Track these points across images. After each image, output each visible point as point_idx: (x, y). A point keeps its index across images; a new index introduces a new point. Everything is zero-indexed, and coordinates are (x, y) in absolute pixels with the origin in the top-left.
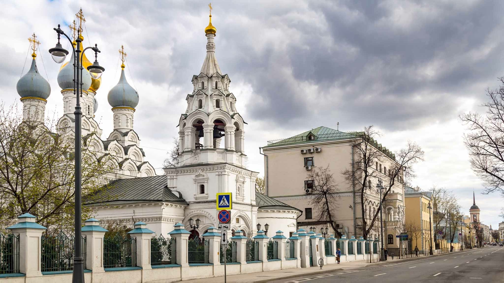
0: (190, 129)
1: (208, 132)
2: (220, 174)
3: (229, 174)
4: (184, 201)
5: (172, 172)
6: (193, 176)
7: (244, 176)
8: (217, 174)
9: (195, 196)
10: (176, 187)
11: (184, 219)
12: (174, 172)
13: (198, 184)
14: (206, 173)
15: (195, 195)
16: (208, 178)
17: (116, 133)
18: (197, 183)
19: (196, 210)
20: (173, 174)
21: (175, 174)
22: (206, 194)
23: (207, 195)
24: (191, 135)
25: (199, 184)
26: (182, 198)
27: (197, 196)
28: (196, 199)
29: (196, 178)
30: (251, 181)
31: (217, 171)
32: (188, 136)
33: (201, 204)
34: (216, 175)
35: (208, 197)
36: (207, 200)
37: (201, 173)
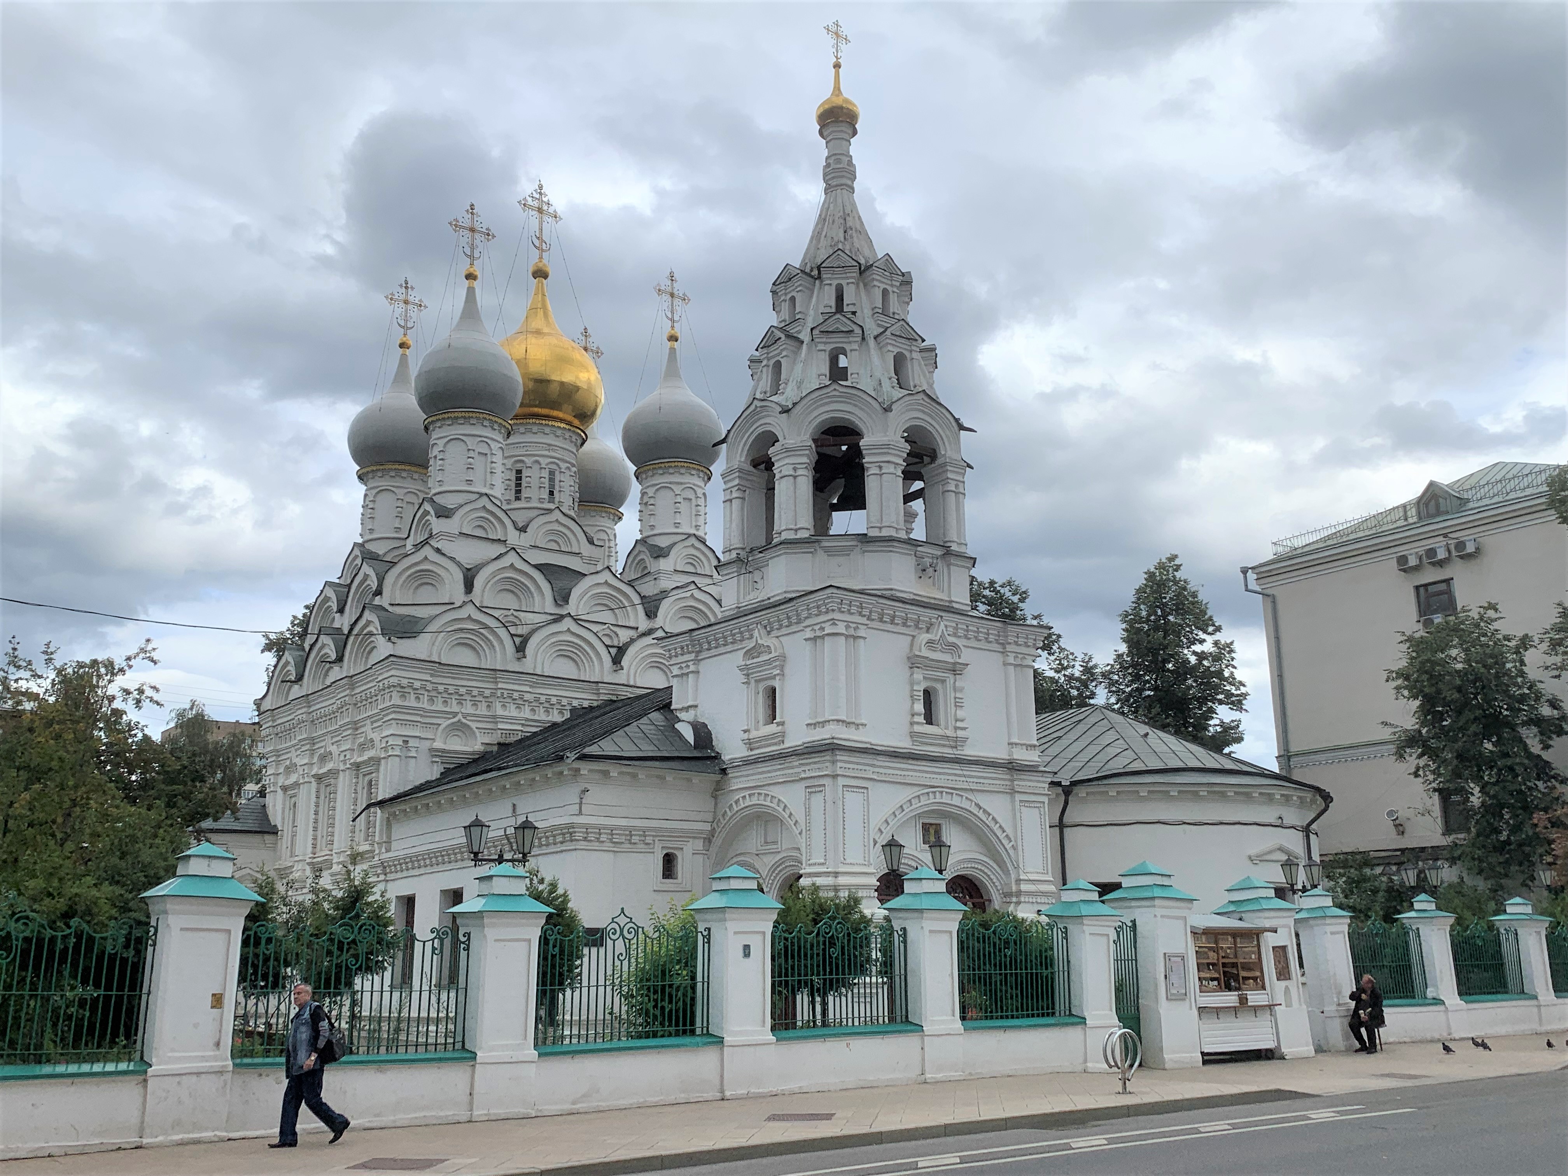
0: (734, 479)
1: (787, 473)
2: (818, 633)
3: (862, 632)
4: (715, 758)
5: (682, 648)
6: (738, 658)
7: (951, 639)
8: (809, 634)
9: (746, 736)
10: (696, 706)
11: (713, 832)
12: (687, 646)
13: (757, 687)
14: (777, 637)
15: (745, 731)
16: (783, 658)
17: (640, 552)
18: (753, 681)
19: (747, 793)
20: (687, 657)
21: (692, 656)
22: (778, 724)
23: (780, 727)
24: (743, 499)
25: (762, 686)
26: (712, 747)
27: (754, 734)
28: (751, 750)
29: (748, 662)
30: (1005, 664)
31: (808, 622)
32: (731, 505)
33: (762, 767)
34: (806, 640)
35: (783, 734)
36: (782, 746)
37: (760, 642)
